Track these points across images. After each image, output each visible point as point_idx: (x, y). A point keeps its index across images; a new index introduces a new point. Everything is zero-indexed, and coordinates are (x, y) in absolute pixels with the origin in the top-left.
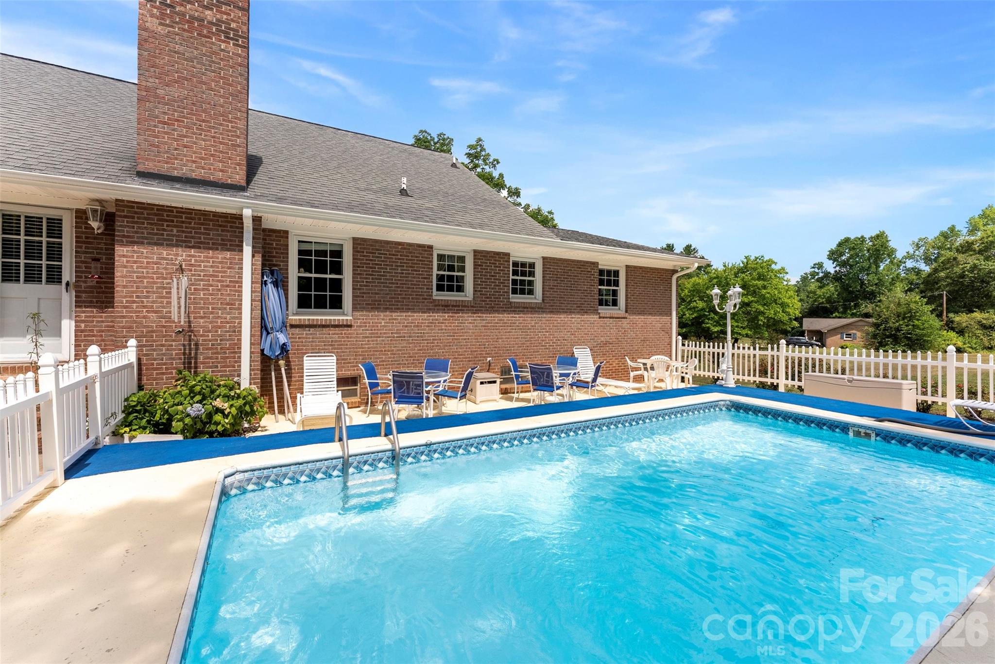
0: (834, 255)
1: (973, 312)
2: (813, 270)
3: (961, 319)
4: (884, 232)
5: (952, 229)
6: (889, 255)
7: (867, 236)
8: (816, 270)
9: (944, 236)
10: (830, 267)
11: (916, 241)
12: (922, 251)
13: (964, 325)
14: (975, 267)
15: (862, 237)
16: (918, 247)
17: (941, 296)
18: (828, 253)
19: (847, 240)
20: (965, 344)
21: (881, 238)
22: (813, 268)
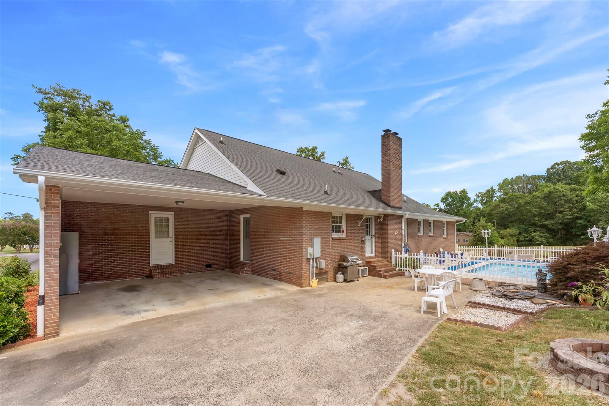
0: (444, 200)
1: (507, 229)
2: (434, 207)
3: (503, 232)
4: (465, 189)
5: (492, 188)
6: (468, 201)
7: (458, 191)
8: (436, 207)
9: (488, 191)
10: (442, 206)
11: (478, 193)
12: (480, 199)
13: (504, 235)
14: (507, 209)
15: (456, 191)
16: (478, 196)
17: (495, 221)
18: (441, 199)
19: (449, 193)
20: (505, 243)
21: (464, 191)
22: (435, 206)
